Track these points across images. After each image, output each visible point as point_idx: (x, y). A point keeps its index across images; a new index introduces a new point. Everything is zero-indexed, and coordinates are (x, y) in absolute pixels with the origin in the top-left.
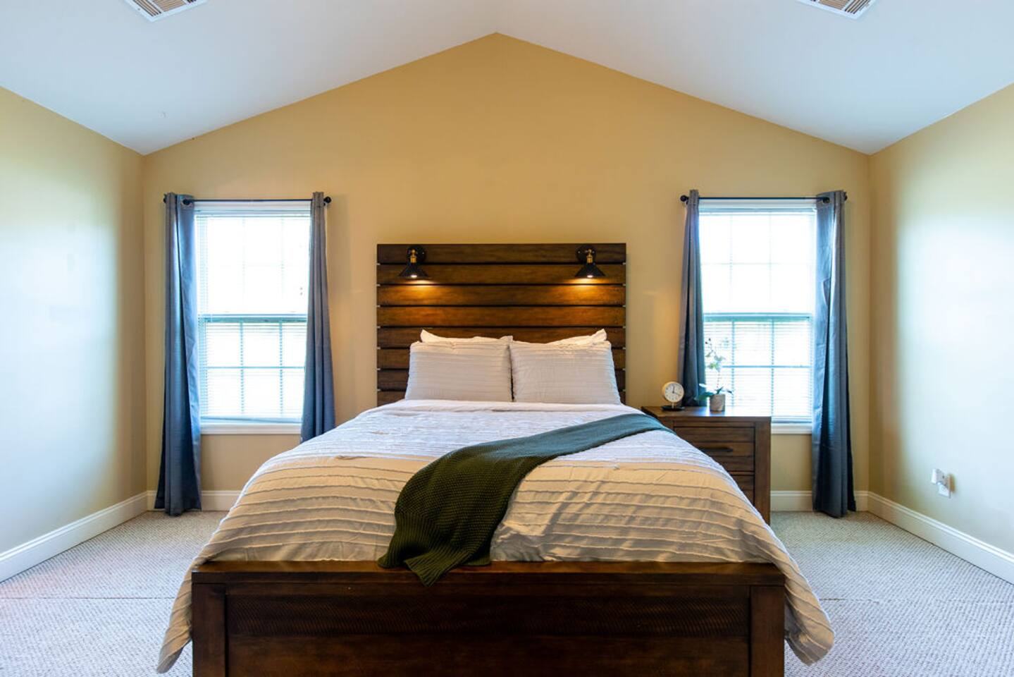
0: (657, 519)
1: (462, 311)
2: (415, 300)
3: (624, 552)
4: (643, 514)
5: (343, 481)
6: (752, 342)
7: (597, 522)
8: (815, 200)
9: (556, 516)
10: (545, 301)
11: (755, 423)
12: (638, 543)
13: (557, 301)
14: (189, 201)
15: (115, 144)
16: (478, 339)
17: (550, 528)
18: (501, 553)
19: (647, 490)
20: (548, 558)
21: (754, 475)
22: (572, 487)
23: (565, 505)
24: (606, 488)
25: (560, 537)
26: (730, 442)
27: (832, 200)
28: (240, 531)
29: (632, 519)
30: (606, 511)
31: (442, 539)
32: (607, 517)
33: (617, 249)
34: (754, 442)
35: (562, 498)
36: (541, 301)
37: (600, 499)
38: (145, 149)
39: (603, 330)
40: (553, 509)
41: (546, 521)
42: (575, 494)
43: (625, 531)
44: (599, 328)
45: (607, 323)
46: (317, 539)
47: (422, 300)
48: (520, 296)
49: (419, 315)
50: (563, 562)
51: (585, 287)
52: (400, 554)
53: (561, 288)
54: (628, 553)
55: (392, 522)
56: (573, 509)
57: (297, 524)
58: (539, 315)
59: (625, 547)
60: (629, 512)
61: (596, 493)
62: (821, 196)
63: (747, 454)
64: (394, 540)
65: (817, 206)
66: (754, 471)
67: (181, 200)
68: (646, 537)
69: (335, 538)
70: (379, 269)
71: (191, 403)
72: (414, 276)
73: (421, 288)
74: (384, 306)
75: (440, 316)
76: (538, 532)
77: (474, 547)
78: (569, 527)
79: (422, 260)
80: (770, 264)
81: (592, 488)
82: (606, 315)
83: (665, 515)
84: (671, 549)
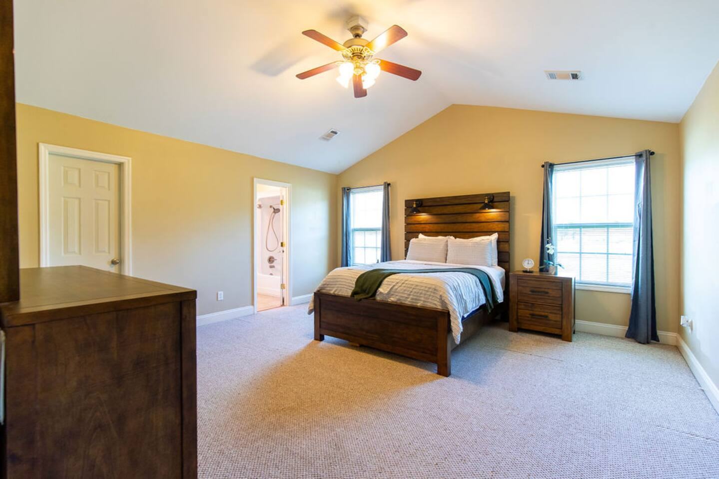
0: (418, 292)
1: (436, 225)
2: (418, 221)
3: (408, 302)
4: (414, 290)
5: (346, 275)
6: (593, 240)
7: (401, 291)
8: (634, 157)
9: (392, 288)
10: (471, 220)
11: (562, 280)
12: (412, 299)
13: (476, 220)
14: (349, 189)
15: (328, 174)
16: (440, 237)
17: (390, 291)
18: (378, 298)
19: (416, 283)
20: (389, 300)
21: (562, 307)
22: (397, 281)
23: (394, 286)
24: (406, 282)
25: (393, 295)
26: (548, 289)
27: (644, 156)
28: (325, 285)
29: (411, 292)
30: (405, 288)
31: (364, 291)
32: (405, 290)
33: (505, 195)
34: (562, 290)
35: (394, 284)
36: (468, 221)
37: (404, 285)
38: (337, 174)
39: (496, 234)
40: (391, 287)
41: (388, 290)
42: (398, 283)
43: (409, 295)
44: (495, 232)
45: (499, 230)
46: (339, 289)
47: (421, 221)
48: (460, 219)
49: (420, 227)
50: (393, 302)
51: (493, 213)
52: (354, 293)
53: (478, 215)
54: (410, 302)
55: (354, 286)
56: (396, 287)
57: (336, 285)
58: (468, 227)
59: (409, 300)
60: (411, 290)
61: (403, 283)
62: (637, 154)
63: (558, 296)
64: (354, 290)
65: (636, 160)
66: (562, 305)
67: (346, 189)
68: (415, 297)
69: (343, 289)
70: (406, 210)
71: (349, 259)
72: (415, 213)
73: (423, 217)
74: (408, 224)
75: (428, 227)
76: (386, 292)
77: (370, 295)
78: (395, 292)
79: (418, 206)
80: (608, 195)
81: (403, 282)
82: (499, 226)
83: (420, 291)
84: (422, 302)
